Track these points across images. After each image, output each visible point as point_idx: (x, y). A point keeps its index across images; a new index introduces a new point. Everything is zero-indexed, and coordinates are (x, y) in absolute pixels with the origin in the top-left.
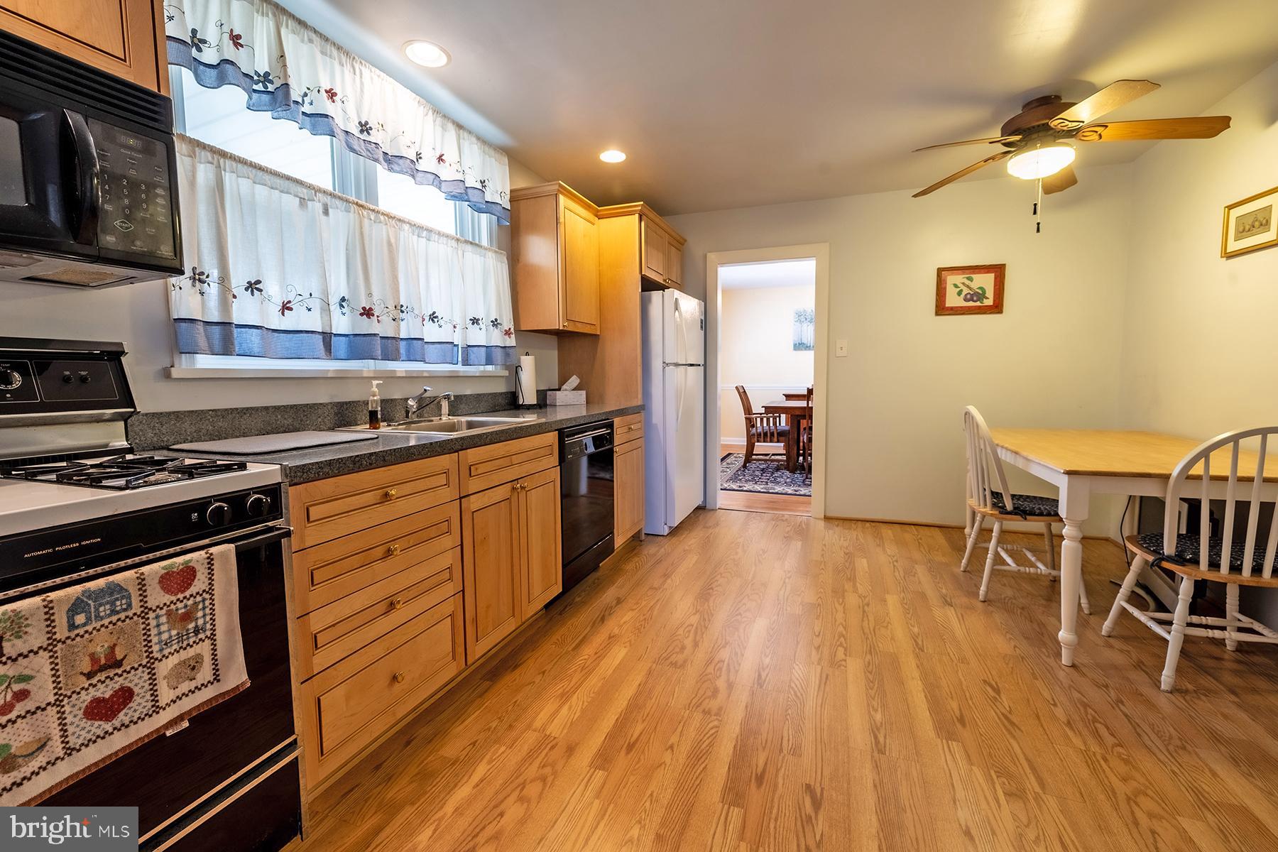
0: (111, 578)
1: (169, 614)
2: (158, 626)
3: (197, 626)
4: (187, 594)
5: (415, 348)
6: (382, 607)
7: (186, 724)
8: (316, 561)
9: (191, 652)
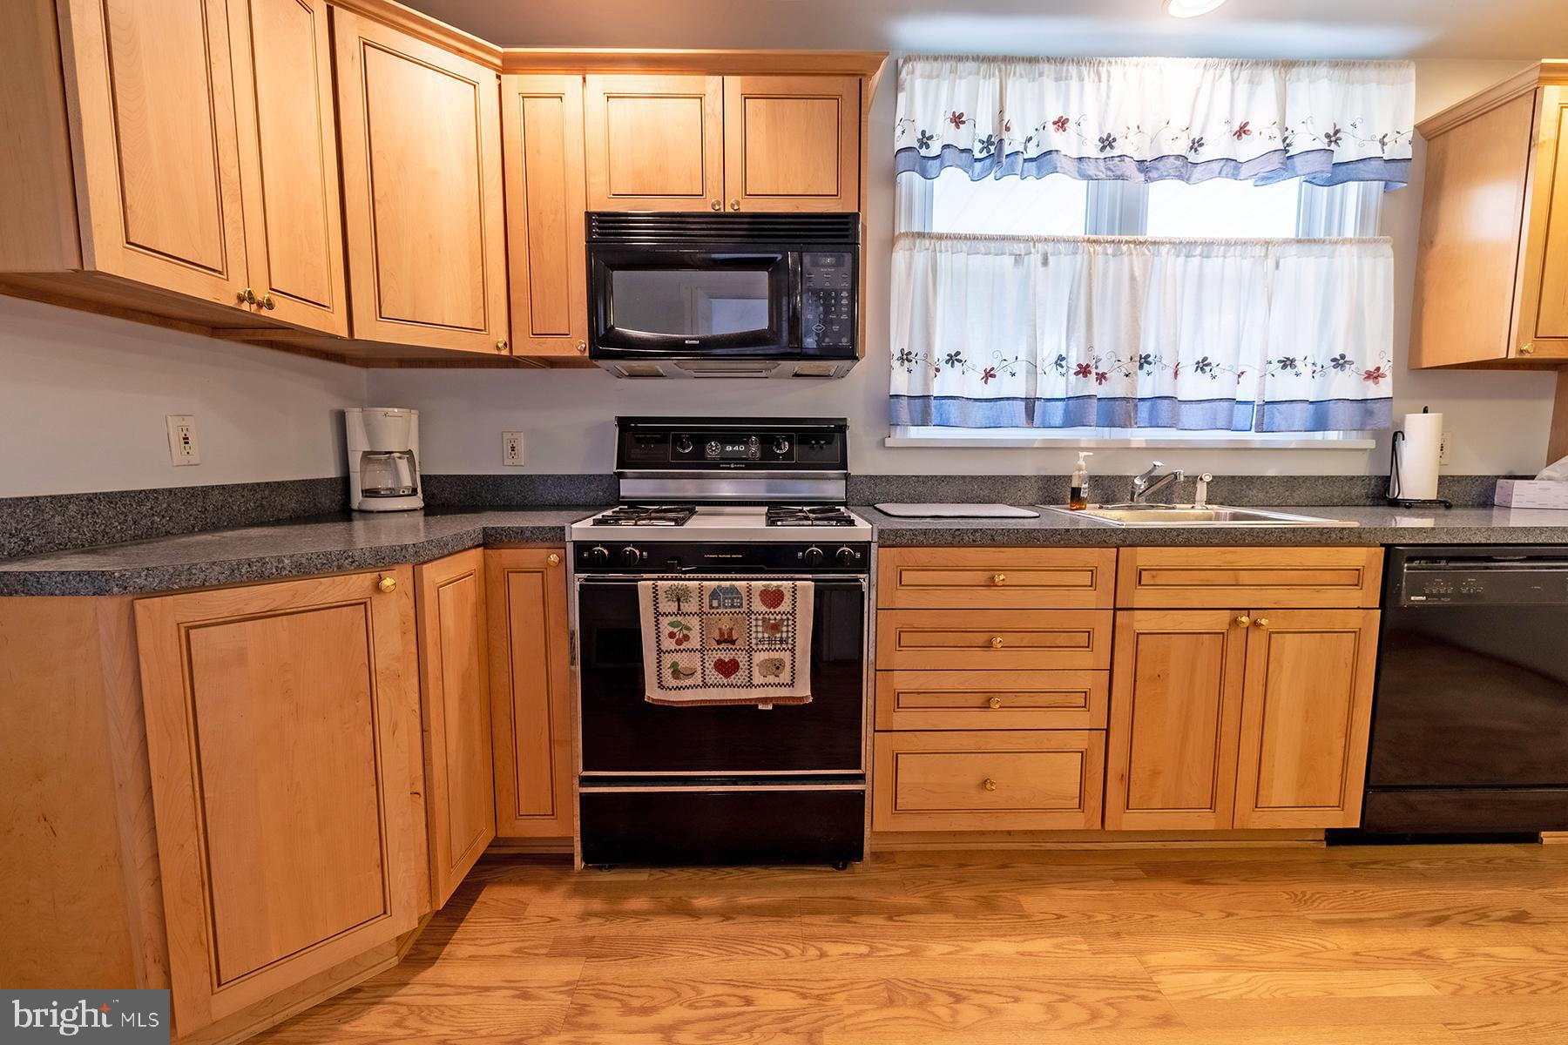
0: (734, 583)
1: (764, 620)
2: (756, 626)
3: (781, 637)
4: (777, 610)
5: (1163, 409)
6: (978, 700)
7: (770, 707)
8: (907, 625)
9: (776, 655)
